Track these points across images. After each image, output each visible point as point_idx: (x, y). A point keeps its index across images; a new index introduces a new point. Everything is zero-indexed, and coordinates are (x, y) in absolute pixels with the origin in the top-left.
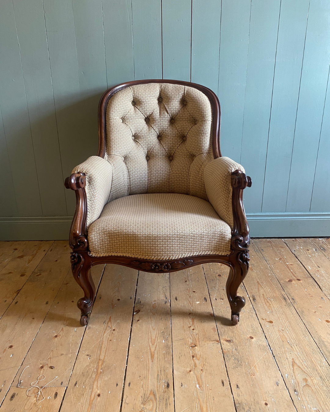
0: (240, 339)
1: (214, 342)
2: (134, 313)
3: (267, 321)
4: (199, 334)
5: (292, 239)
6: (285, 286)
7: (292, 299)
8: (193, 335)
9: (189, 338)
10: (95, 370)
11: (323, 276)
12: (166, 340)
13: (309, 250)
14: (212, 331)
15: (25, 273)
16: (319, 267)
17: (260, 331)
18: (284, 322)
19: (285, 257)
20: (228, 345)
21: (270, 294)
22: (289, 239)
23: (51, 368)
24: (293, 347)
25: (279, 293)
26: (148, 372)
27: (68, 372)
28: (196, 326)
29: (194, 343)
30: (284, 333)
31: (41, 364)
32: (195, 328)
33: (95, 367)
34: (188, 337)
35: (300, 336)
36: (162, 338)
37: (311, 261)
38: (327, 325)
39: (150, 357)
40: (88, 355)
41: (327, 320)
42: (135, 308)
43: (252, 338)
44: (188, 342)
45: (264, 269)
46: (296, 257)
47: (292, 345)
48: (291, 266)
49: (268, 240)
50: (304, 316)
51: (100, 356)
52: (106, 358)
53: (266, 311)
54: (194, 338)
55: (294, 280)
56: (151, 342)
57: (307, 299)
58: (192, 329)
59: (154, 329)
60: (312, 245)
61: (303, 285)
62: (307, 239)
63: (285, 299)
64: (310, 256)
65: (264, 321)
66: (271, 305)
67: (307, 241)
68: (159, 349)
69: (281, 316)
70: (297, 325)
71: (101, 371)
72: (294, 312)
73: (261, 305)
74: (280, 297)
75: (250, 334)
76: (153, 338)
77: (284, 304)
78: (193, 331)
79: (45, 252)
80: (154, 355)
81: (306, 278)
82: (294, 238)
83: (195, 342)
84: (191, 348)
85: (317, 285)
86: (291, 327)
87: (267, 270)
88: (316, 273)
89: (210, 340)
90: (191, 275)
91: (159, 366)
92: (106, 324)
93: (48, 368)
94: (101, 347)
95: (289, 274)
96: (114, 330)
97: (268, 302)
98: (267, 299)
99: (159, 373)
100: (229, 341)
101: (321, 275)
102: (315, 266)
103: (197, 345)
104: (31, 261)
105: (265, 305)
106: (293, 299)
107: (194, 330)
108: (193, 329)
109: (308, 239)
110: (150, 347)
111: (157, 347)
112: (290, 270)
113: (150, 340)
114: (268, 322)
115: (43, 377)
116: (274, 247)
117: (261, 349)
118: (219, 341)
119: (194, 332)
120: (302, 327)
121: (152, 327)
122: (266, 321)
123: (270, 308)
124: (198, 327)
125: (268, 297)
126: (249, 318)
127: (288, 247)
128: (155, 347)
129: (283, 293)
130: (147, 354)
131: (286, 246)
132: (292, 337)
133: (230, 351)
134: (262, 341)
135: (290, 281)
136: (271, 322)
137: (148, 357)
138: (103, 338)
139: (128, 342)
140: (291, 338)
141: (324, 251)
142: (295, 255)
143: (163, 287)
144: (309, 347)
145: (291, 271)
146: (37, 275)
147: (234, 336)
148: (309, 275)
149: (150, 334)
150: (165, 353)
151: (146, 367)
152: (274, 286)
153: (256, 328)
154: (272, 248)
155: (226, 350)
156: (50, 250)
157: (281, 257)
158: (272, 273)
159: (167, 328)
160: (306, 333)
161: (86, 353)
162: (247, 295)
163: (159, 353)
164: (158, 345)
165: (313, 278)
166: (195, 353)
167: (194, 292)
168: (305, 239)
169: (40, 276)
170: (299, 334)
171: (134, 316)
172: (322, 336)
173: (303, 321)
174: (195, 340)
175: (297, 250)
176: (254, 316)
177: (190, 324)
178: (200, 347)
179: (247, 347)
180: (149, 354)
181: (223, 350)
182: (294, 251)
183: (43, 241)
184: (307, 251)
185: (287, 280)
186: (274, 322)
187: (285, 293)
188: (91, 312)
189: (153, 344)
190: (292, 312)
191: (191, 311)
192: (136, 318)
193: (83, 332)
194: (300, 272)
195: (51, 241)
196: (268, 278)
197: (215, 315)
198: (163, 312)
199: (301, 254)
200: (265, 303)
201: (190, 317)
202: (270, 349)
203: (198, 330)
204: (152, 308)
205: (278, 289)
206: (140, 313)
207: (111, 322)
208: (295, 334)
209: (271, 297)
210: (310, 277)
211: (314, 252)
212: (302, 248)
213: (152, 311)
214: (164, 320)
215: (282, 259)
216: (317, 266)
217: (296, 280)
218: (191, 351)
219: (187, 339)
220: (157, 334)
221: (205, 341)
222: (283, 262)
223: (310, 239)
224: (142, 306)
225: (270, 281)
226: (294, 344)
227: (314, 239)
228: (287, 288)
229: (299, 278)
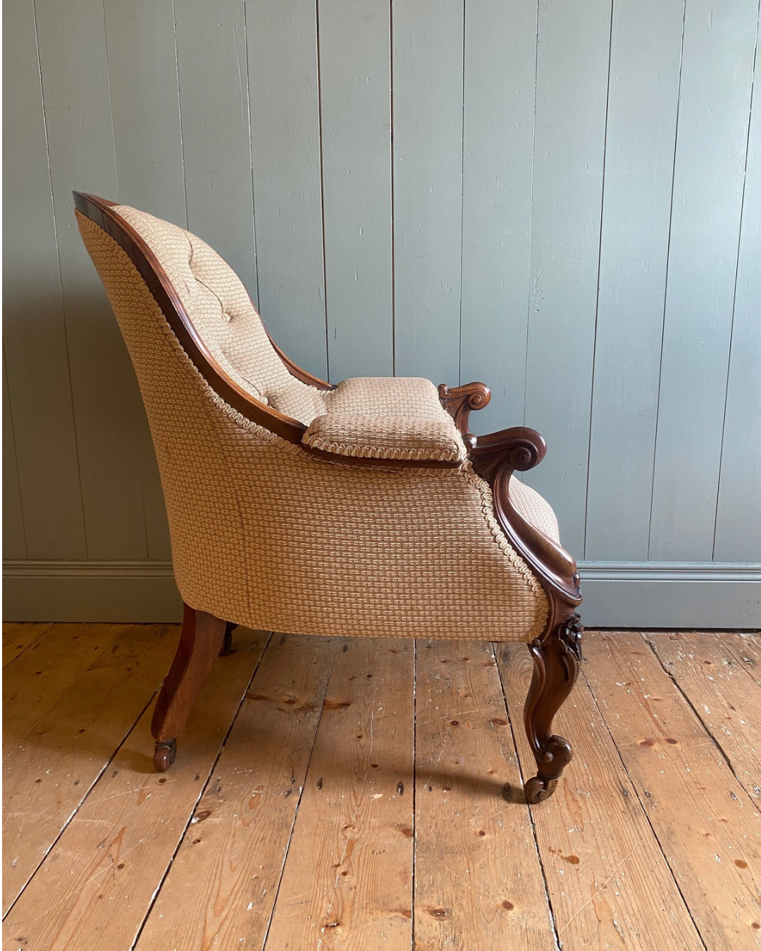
0: (475, 908)
1: (395, 914)
2: (194, 821)
3: (562, 857)
4: (358, 887)
5: (669, 634)
6: (630, 759)
7: (646, 794)
8: (338, 891)
9: (325, 900)
11: (741, 734)
12: (259, 902)
13: (709, 663)
14: (398, 879)
16: (733, 708)
17: (537, 886)
18: (612, 862)
19: (643, 679)
20: (434, 926)
21: (585, 777)
22: (660, 634)
24: (627, 939)
25: (612, 778)
28: (356, 864)
29: (337, 916)
30: (606, 896)
32: (350, 870)
34: (323, 897)
35: (654, 907)
36: (250, 896)
37: (713, 691)
38: (737, 876)
40: (20, 940)
41: (740, 858)
42: (199, 806)
43: (508, 906)
44: (318, 911)
45: (581, 708)
46: (672, 679)
47: (626, 934)
48: (655, 703)
49: (604, 634)
50: (673, 846)
51: (53, 943)
52: (70, 949)
53: (565, 826)
54: (340, 901)
55: (659, 740)
56: (215, 905)
57: (690, 796)
58: (342, 871)
59: (233, 866)
60: (722, 649)
61: (682, 755)
62: (709, 634)
63: (624, 793)
64: (712, 679)
65: (555, 855)
66: (584, 810)
67: (709, 640)
68: (230, 928)
69: (607, 844)
70: (649, 873)
72: (646, 833)
73: (554, 808)
74: (611, 788)
75: (507, 893)
76: (223, 894)
77: (622, 808)
78: (342, 877)
79: (20, 651)
81: (694, 736)
82: (673, 632)
83: (340, 913)
84: (323, 930)
85: (722, 757)
86: (629, 878)
87: (587, 713)
88: (722, 725)
89: (385, 906)
90: (378, 720)
92: (104, 849)
94: (69, 914)
95: (647, 725)
96: (121, 867)
97: (575, 800)
98: (573, 792)
100: (438, 914)
101: (738, 731)
102: (723, 706)
103: (344, 921)
105: (565, 810)
106: (648, 795)
107: (347, 877)
108: (345, 874)
109: (712, 634)
110: (205, 921)
111: (227, 923)
112: (651, 714)
113: (212, 901)
114: (566, 858)
116: (617, 654)
117: (528, 942)
118: (408, 913)
119: (346, 880)
120: (661, 879)
121: (231, 862)
122: (559, 858)
123: (578, 819)
124: (361, 867)
125: (578, 787)
126: (511, 845)
127: (656, 654)
128: (221, 921)
129: (623, 776)
130: (191, 942)
131: (651, 651)
132: (630, 908)
133: (436, 947)
134: (537, 919)
135: (648, 743)
136: (574, 860)
138: (82, 888)
139: (151, 901)
140: (624, 912)
141: (752, 667)
142: (670, 674)
143: (293, 752)
144: (677, 943)
145: (653, 718)
147: (457, 898)
148: (702, 728)
149: (217, 882)
150: (245, 942)
152: (600, 757)
153: (528, 876)
154: (613, 654)
155: (426, 942)
156: (34, 645)
157: (632, 679)
158: (600, 721)
159: (272, 866)
160: (673, 899)
161: (18, 934)
162: (519, 781)
163: (225, 942)
164: (230, 918)
165: (713, 738)
166: (331, 948)
167: (375, 766)
168: (703, 634)
170: (651, 901)
171: (190, 828)
172: (718, 907)
173: (669, 859)
174: (341, 905)
175: (678, 662)
176: (529, 840)
177: (339, 857)
178: (351, 928)
179: (490, 933)
180: (198, 942)
181: (416, 940)
182: (670, 664)
183: (25, 624)
184: (705, 666)
185: (639, 742)
186: (581, 859)
187: (627, 778)
188: (77, 811)
189: (217, 915)
190: (641, 833)
191: (351, 821)
192: (194, 834)
193: (33, 868)
194: (679, 720)
195: (46, 625)
196: (588, 734)
197: (416, 835)
198: (275, 820)
199: (687, 674)
200: (568, 805)
201: (346, 838)
202: (558, 942)
203: (358, 878)
204: (246, 808)
205: (611, 765)
206: (209, 820)
207: (121, 843)
208: (638, 901)
209: (587, 786)
210: (706, 734)
211: (724, 667)
212: (691, 656)
213: (244, 815)
214: (270, 841)
215: (635, 683)
216: (727, 706)
217: (663, 742)
218: (320, 941)
219: (320, 901)
220: (236, 884)
221: (368, 911)
222: (634, 693)
223: (716, 634)
224: (221, 801)
225: (592, 743)
226: (631, 932)
227: (726, 636)
228: (635, 764)
229: (673, 737)
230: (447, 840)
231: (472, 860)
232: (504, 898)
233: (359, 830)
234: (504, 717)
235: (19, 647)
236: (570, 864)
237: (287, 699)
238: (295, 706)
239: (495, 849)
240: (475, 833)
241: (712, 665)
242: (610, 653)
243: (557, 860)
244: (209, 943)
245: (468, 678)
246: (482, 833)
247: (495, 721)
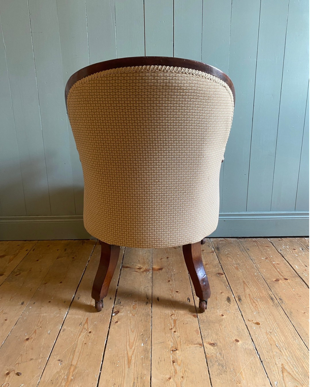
0: (225, 342)
1: (197, 345)
2: (113, 315)
3: (253, 323)
4: (181, 336)
5: (278, 239)
6: (272, 286)
8: (174, 338)
9: (170, 341)
10: (66, 377)
12: (145, 343)
13: (295, 250)
14: (195, 333)
15: (4, 272)
16: (306, 266)
17: (246, 333)
18: (272, 324)
19: (271, 256)
20: (212, 349)
21: (256, 293)
22: (275, 239)
23: (18, 374)
24: (282, 351)
25: (266, 293)
26: (123, 380)
27: (36, 380)
28: (178, 328)
29: (175, 347)
30: (272, 336)
31: (7, 370)
32: (176, 330)
33: (66, 373)
35: (290, 339)
36: (141, 341)
37: (298, 260)
39: (126, 363)
40: (59, 360)
42: (114, 309)
43: (237, 341)
44: (168, 345)
45: (250, 268)
46: (282, 256)
47: (281, 349)
48: (277, 265)
49: (254, 239)
50: (293, 318)
51: (72, 361)
52: (79, 363)
53: (252, 311)
54: (175, 341)
55: (281, 279)
56: (129, 345)
57: (296, 299)
58: (174, 331)
59: (133, 330)
60: (299, 244)
61: (291, 284)
63: (272, 299)
64: (297, 255)
65: (251, 322)
66: (258, 306)
67: (293, 240)
68: (137, 353)
69: (269, 317)
70: (286, 327)
71: (72, 378)
72: (282, 313)
73: (247, 305)
74: (267, 297)
75: (236, 336)
76: (132, 341)
77: (272, 304)
78: (174, 333)
79: (28, 252)
80: (131, 360)
81: (294, 277)
82: (280, 238)
83: (176, 346)
84: (171, 352)
85: (305, 284)
86: (279, 330)
87: (253, 269)
88: (303, 272)
89: (192, 342)
90: (175, 274)
91: (136, 373)
92: (82, 326)
93: (15, 374)
94: (75, 350)
95: (276, 273)
96: (90, 332)
97: (254, 302)
98: (253, 299)
99: (136, 381)
100: (213, 344)
102: (302, 265)
103: (178, 348)
104: (12, 260)
105: (251, 306)
106: (280, 299)
107: (176, 333)
108: (175, 332)
109: (294, 238)
110: (127, 351)
111: (135, 351)
112: (276, 269)
113: (128, 343)
114: (255, 323)
115: (8, 384)
116: (260, 247)
117: (247, 353)
118: (202, 345)
119: (176, 334)
120: (291, 329)
121: (131, 329)
122: (252, 323)
123: (257, 309)
124: (180, 329)
125: (254, 297)
126: (234, 319)
127: (275, 247)
128: (133, 351)
129: (270, 293)
130: (124, 359)
131: (272, 245)
132: (281, 340)
133: (214, 356)
134: (249, 345)
135: (277, 280)
136: (258, 324)
137: (124, 362)
138: (77, 341)
139: (105, 345)
140: (279, 342)
142: (281, 254)
143: (145, 287)
144: (300, 351)
145: (278, 271)
146: (16, 274)
147: (218, 339)
148: (296, 274)
149: (128, 337)
150: (143, 357)
151: (121, 373)
152: (260, 286)
153: (242, 330)
154: (258, 247)
155: (210, 355)
156: (32, 249)
157: (267, 256)
158: (258, 272)
159: (147, 330)
160: (296, 336)
161: (58, 358)
162: (232, 295)
163: (136, 358)
164: (136, 349)
165: (301, 277)
166: (176, 358)
167: (177, 292)
168: (291, 238)
169: (18, 276)
170: (288, 337)
171: (113, 318)
173: (292, 322)
174: (176, 343)
175: (283, 249)
176: (240, 317)
177: (171, 326)
178: (181, 351)
179: (233, 351)
180: (126, 358)
181: (206, 354)
182: (281, 250)
183: (26, 241)
184: (294, 251)
185: (274, 280)
186: (261, 323)
187: (272, 293)
188: (68, 313)
189: (131, 348)
190: (280, 313)
191: (173, 312)
192: (115, 319)
193: (57, 334)
194: (287, 271)
195: (35, 241)
196: (254, 277)
197: (198, 316)
198: (144, 314)
199: (287, 254)
200: (252, 304)
201: (172, 319)
202: (258, 352)
203: (180, 333)
204: (132, 309)
205: (265, 289)
206: (119, 314)
207: (88, 324)
208: (284, 337)
209: (258, 297)
210: (298, 276)
211: (301, 251)
212: (288, 247)
213: (132, 312)
214: (144, 321)
215: (268, 258)
216: (304, 265)
217: (283, 279)
218: (171, 356)
219: (168, 342)
220: (135, 337)
221: (187, 345)
222: (269, 262)
223: (296, 238)
224: (122, 307)
225: (257, 281)
226: (283, 348)
227: (300, 239)
228: (274, 288)
229: (286, 278)
230: (210, 318)
231: (220, 325)
232: (235, 338)
233: (177, 316)
234: (222, 272)
235: (27, 250)
236: (257, 325)
237: (138, 267)
238: (142, 270)
239: (228, 321)
240: (220, 315)
241: (296, 250)
242: (257, 247)
243: (252, 324)
244: (130, 358)
245: (205, 257)
246: (223, 315)
247: (219, 274)
